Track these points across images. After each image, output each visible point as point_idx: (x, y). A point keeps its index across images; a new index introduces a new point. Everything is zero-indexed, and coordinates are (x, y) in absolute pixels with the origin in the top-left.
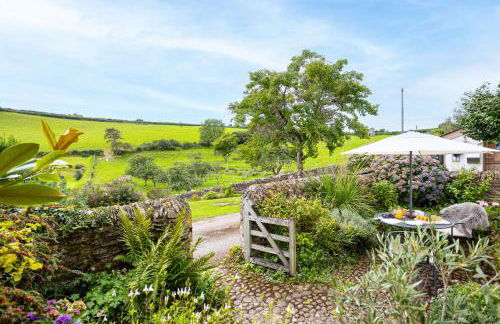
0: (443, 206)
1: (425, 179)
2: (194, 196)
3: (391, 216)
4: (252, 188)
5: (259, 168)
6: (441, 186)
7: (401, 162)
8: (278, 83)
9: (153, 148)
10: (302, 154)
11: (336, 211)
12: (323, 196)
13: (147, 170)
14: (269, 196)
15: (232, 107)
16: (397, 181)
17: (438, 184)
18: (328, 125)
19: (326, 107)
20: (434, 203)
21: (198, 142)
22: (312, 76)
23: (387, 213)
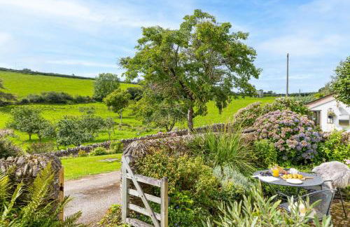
0: (317, 164)
1: (301, 139)
2: (81, 152)
3: (269, 174)
4: (134, 144)
5: (153, 124)
6: (315, 146)
7: (281, 122)
8: (170, 40)
9: (40, 101)
10: (192, 111)
11: (218, 169)
12: (207, 153)
13: (32, 124)
14: (151, 153)
15: (124, 62)
16: (277, 140)
17: (313, 143)
18: (218, 84)
19: (217, 67)
20: (309, 161)
21: (91, 96)
22: (203, 36)
23: (265, 171)
